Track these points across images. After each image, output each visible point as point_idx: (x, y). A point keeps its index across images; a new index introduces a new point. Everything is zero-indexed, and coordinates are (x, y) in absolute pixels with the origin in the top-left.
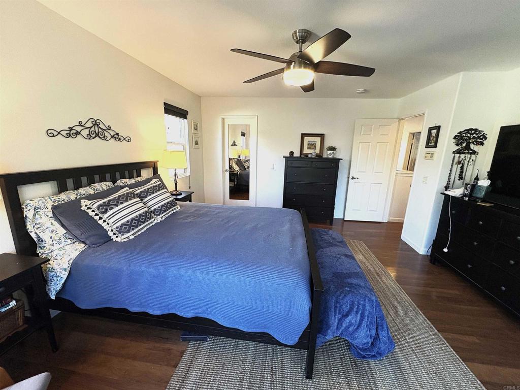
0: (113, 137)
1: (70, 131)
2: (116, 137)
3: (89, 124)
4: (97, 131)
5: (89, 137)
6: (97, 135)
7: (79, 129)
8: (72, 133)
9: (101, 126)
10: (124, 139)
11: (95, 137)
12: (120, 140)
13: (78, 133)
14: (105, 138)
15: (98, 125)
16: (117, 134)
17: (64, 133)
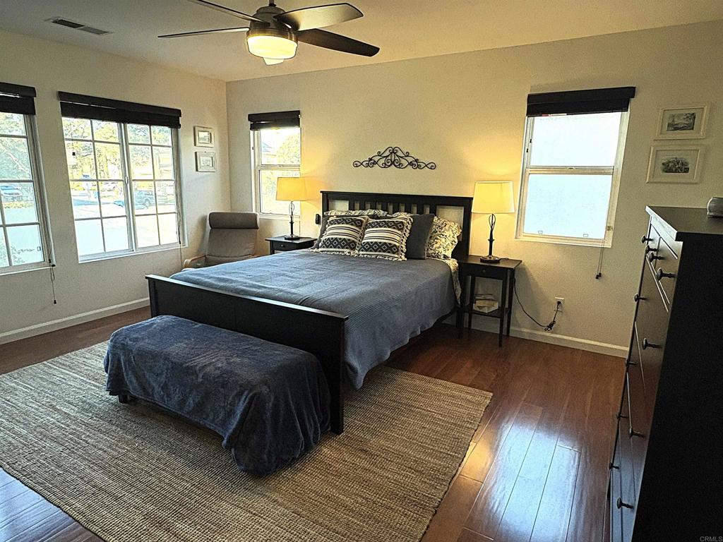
0: (411, 164)
1: (369, 161)
2: (415, 164)
3: (387, 153)
4: (393, 158)
5: (385, 165)
6: (393, 163)
7: (376, 159)
8: (371, 163)
9: (400, 153)
10: (426, 166)
11: (389, 166)
12: (419, 167)
13: (375, 163)
14: (400, 166)
15: (395, 153)
16: (416, 160)
17: (364, 164)
